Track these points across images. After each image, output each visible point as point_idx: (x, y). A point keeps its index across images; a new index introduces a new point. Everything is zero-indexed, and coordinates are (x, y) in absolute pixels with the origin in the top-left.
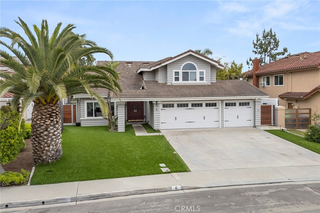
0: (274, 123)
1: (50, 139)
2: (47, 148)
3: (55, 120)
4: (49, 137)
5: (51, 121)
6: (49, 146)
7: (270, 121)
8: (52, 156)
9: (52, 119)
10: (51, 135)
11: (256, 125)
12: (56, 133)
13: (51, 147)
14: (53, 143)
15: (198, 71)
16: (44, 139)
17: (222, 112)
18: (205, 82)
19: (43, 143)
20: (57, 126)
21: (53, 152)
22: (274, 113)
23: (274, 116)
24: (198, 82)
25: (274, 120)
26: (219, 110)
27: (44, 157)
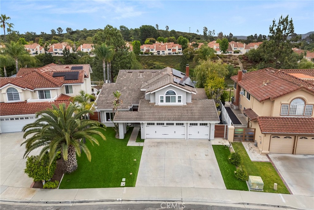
0: (226, 137)
1: (69, 162)
2: (68, 166)
3: (71, 153)
4: (69, 161)
5: (69, 154)
6: (69, 166)
7: (223, 135)
8: (72, 170)
9: (69, 153)
10: (70, 160)
11: (210, 139)
12: (72, 159)
13: (70, 166)
14: (71, 164)
15: (177, 96)
16: (67, 162)
17: (187, 129)
18: (181, 104)
19: (66, 164)
20: (73, 156)
21: (71, 168)
22: (227, 130)
23: (226, 132)
24: (177, 103)
25: (226, 135)
26: (185, 128)
27: (68, 171)
